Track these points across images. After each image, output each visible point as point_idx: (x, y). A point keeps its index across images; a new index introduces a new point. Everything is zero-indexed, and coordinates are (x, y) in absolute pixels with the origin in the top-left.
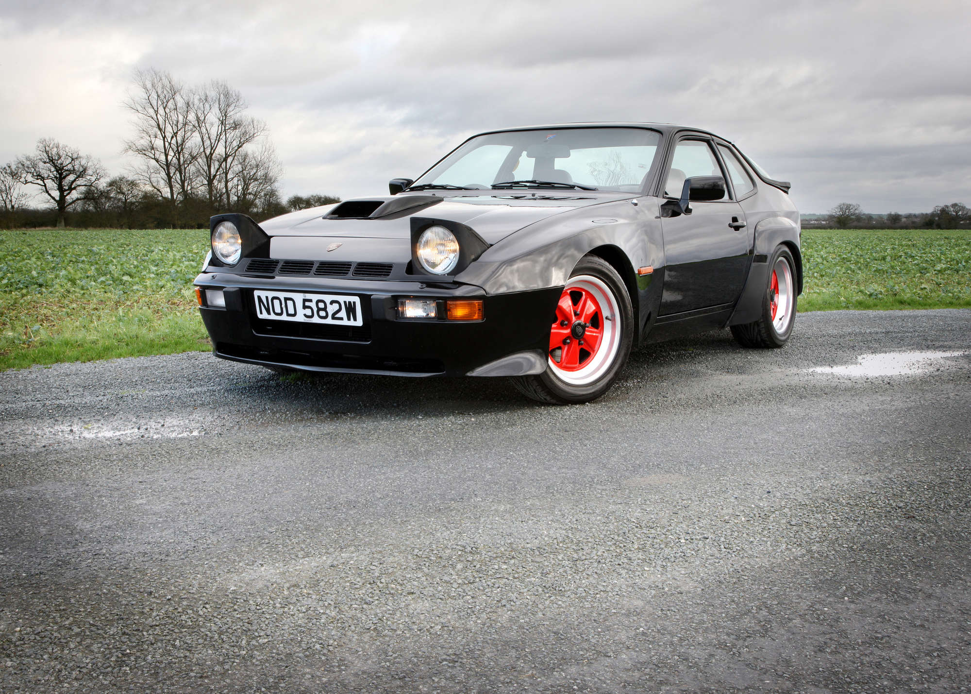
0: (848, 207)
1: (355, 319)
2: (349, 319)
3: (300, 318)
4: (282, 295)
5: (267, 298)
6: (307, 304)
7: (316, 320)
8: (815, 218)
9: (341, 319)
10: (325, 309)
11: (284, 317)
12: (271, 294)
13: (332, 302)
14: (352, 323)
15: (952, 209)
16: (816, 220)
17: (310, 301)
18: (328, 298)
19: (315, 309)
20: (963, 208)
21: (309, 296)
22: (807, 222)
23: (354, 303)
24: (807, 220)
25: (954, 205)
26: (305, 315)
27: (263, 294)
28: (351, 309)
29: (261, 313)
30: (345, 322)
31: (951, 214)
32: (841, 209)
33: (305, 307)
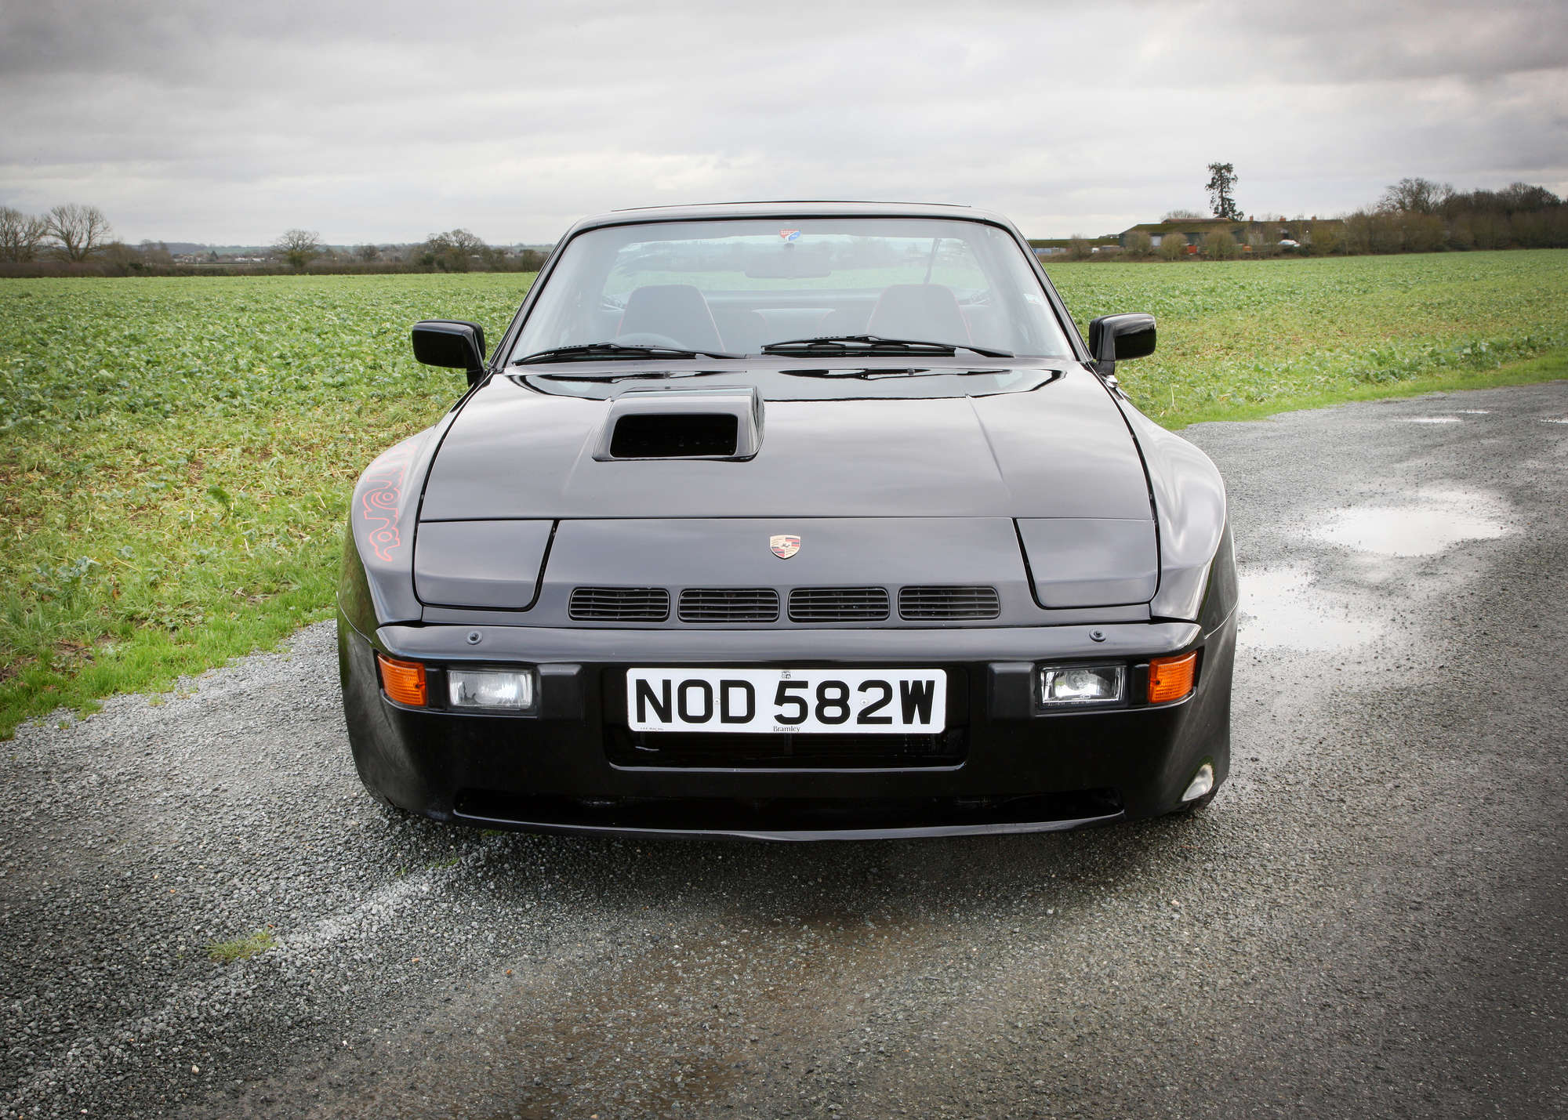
0: (301, 236)
1: (925, 719)
2: (908, 719)
3: (764, 723)
4: (714, 677)
5: (667, 684)
6: (789, 692)
7: (812, 726)
8: (243, 252)
9: (887, 720)
10: (842, 702)
11: (715, 725)
12: (677, 676)
13: (864, 687)
14: (917, 727)
15: (454, 238)
16: (245, 257)
17: (803, 685)
18: (853, 678)
19: (812, 703)
20: (470, 237)
21: (796, 675)
22: (229, 260)
23: (931, 684)
24: (228, 257)
25: (457, 233)
26: (780, 718)
27: (655, 678)
28: (917, 700)
29: (641, 718)
30: (898, 727)
31: (453, 246)
32: (291, 239)
33: (781, 699)
